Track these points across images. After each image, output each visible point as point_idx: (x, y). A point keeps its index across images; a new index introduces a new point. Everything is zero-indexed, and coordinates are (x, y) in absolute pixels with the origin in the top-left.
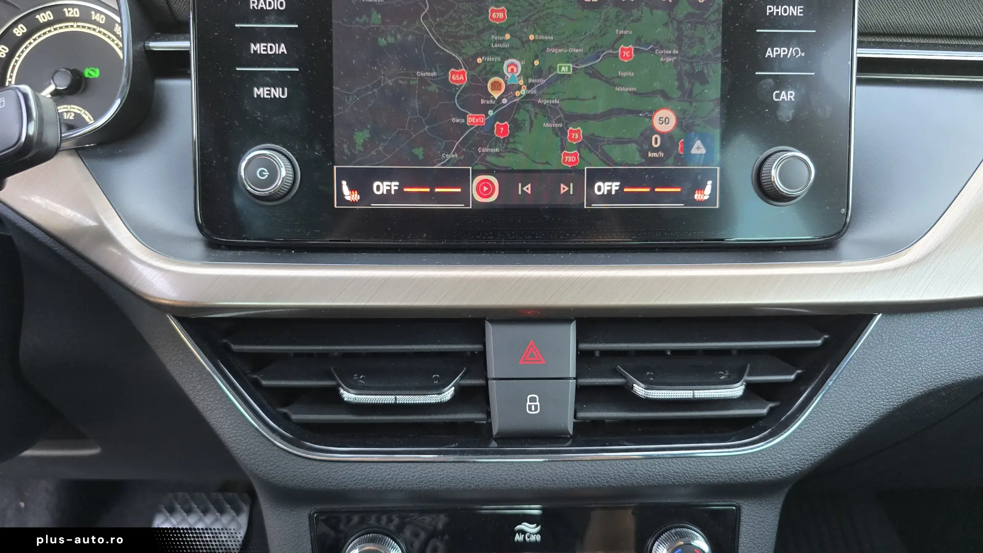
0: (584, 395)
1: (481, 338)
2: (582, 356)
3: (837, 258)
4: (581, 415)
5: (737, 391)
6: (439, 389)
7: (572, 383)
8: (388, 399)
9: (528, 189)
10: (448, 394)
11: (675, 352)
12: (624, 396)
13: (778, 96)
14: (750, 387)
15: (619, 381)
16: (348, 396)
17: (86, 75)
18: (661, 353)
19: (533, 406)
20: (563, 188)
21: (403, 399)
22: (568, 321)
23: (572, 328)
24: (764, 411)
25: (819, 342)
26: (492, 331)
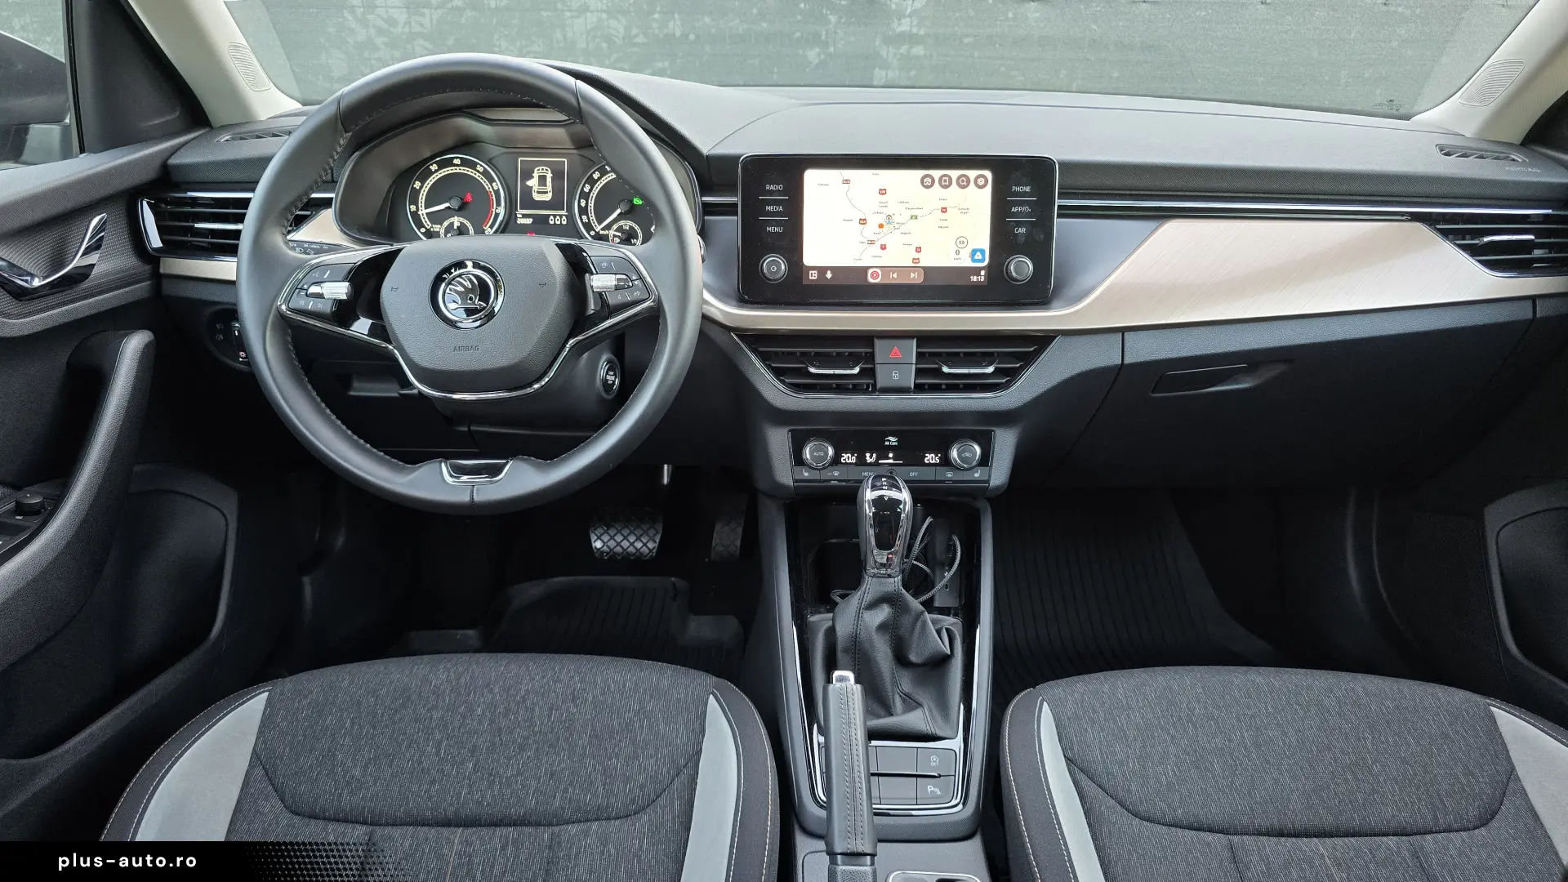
0: (920, 372)
1: (872, 346)
2: (919, 355)
3: (1048, 309)
4: (917, 381)
5: (990, 370)
6: (852, 368)
7: (914, 366)
8: (831, 372)
9: (895, 275)
10: (856, 370)
11: (966, 354)
12: (938, 373)
13: (1017, 230)
14: (996, 369)
15: (937, 366)
16: (812, 370)
17: (635, 203)
18: (958, 353)
19: (896, 376)
20: (912, 275)
21: (838, 372)
22: (913, 337)
23: (915, 340)
24: (1004, 381)
25: (1032, 349)
26: (878, 343)
